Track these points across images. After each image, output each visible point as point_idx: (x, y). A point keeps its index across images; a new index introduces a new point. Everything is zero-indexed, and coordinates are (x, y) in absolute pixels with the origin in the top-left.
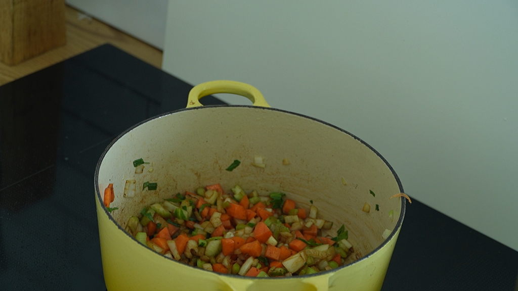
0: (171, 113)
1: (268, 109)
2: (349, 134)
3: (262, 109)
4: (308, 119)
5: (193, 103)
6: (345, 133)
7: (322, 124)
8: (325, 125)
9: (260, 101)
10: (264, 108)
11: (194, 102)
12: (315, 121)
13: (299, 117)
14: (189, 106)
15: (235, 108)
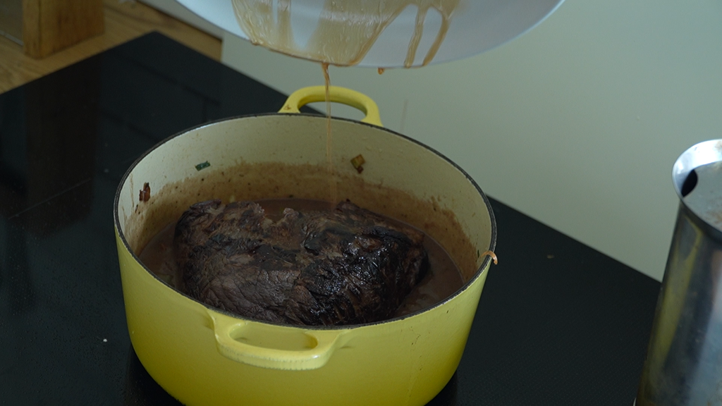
0: (256, 116)
1: (377, 127)
2: (462, 170)
3: (369, 127)
4: (420, 146)
5: (289, 108)
6: (457, 169)
7: (435, 154)
8: (438, 156)
9: (373, 118)
10: (372, 126)
11: (290, 106)
12: (428, 150)
13: (411, 142)
14: (282, 110)
15: (338, 120)
